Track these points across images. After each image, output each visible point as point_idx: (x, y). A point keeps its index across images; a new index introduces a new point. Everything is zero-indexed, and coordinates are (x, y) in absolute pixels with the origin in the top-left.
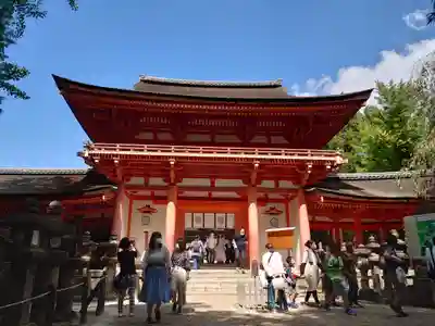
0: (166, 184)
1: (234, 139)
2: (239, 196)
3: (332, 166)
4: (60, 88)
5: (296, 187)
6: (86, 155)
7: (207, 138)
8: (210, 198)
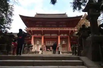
1: (55, 26)
2: (57, 38)
3: (75, 31)
4: (20, 17)
6: (26, 30)
8: (51, 38)
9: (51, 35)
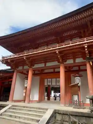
0: (29, 67)
5: (85, 60)
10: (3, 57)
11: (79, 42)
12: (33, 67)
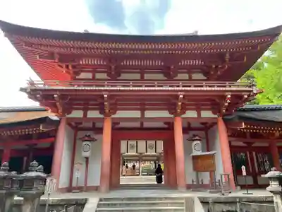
0: (102, 116)
1: (161, 76)
2: (166, 126)
3: (249, 96)
5: (216, 116)
6: (29, 90)
7: (138, 76)
8: (142, 128)
9: (143, 114)
10: (32, 83)
11: (218, 86)
12: (113, 116)
